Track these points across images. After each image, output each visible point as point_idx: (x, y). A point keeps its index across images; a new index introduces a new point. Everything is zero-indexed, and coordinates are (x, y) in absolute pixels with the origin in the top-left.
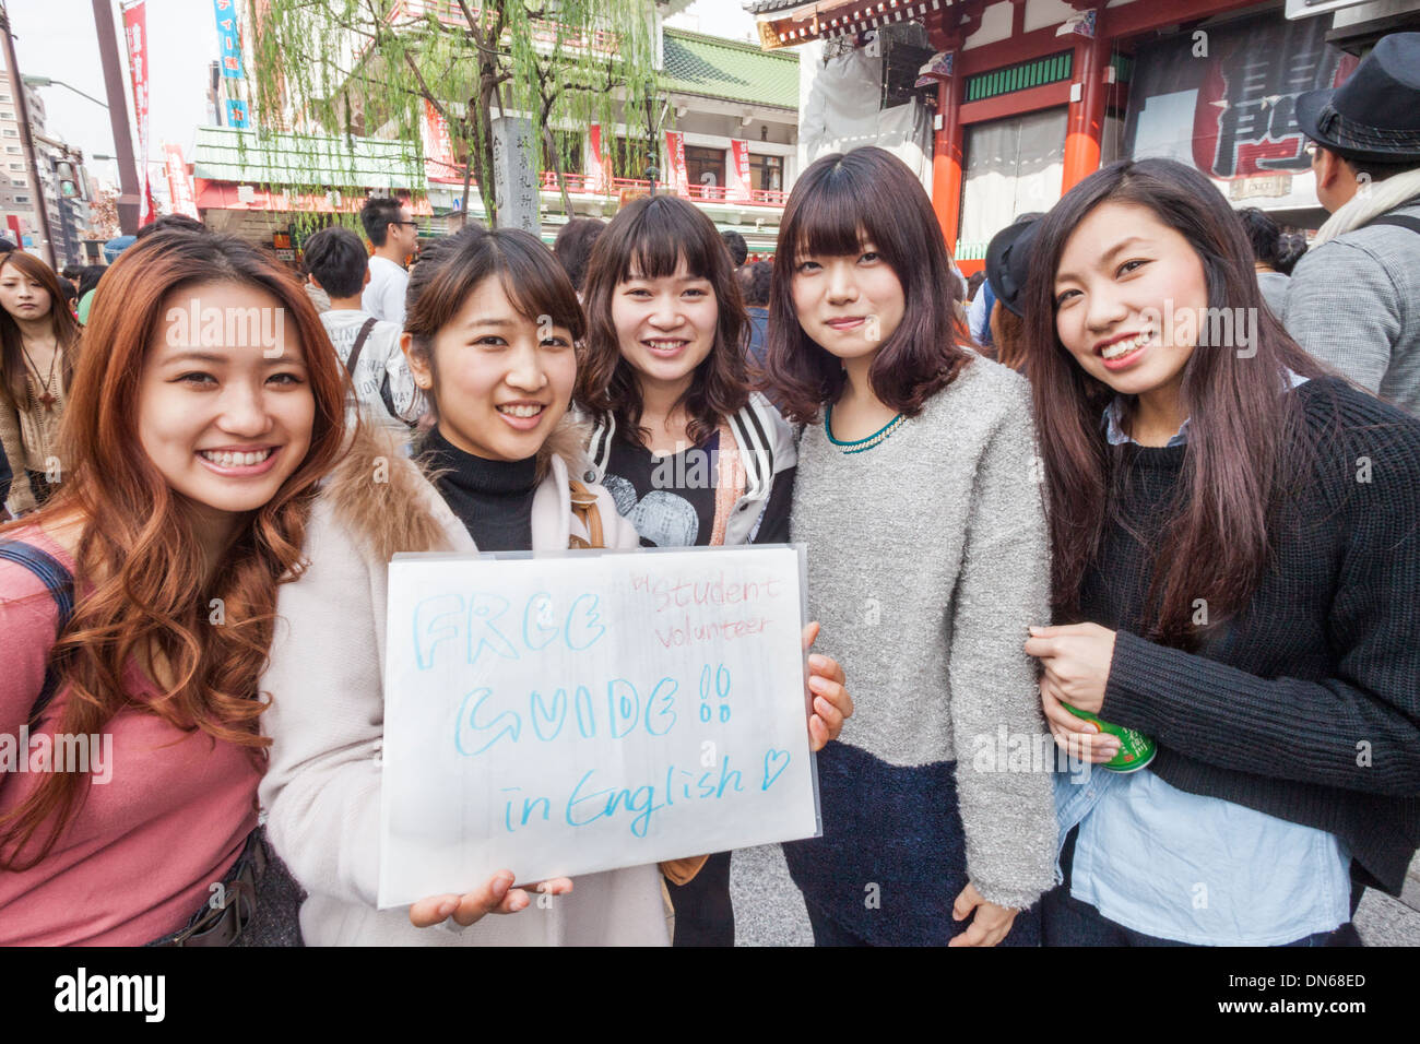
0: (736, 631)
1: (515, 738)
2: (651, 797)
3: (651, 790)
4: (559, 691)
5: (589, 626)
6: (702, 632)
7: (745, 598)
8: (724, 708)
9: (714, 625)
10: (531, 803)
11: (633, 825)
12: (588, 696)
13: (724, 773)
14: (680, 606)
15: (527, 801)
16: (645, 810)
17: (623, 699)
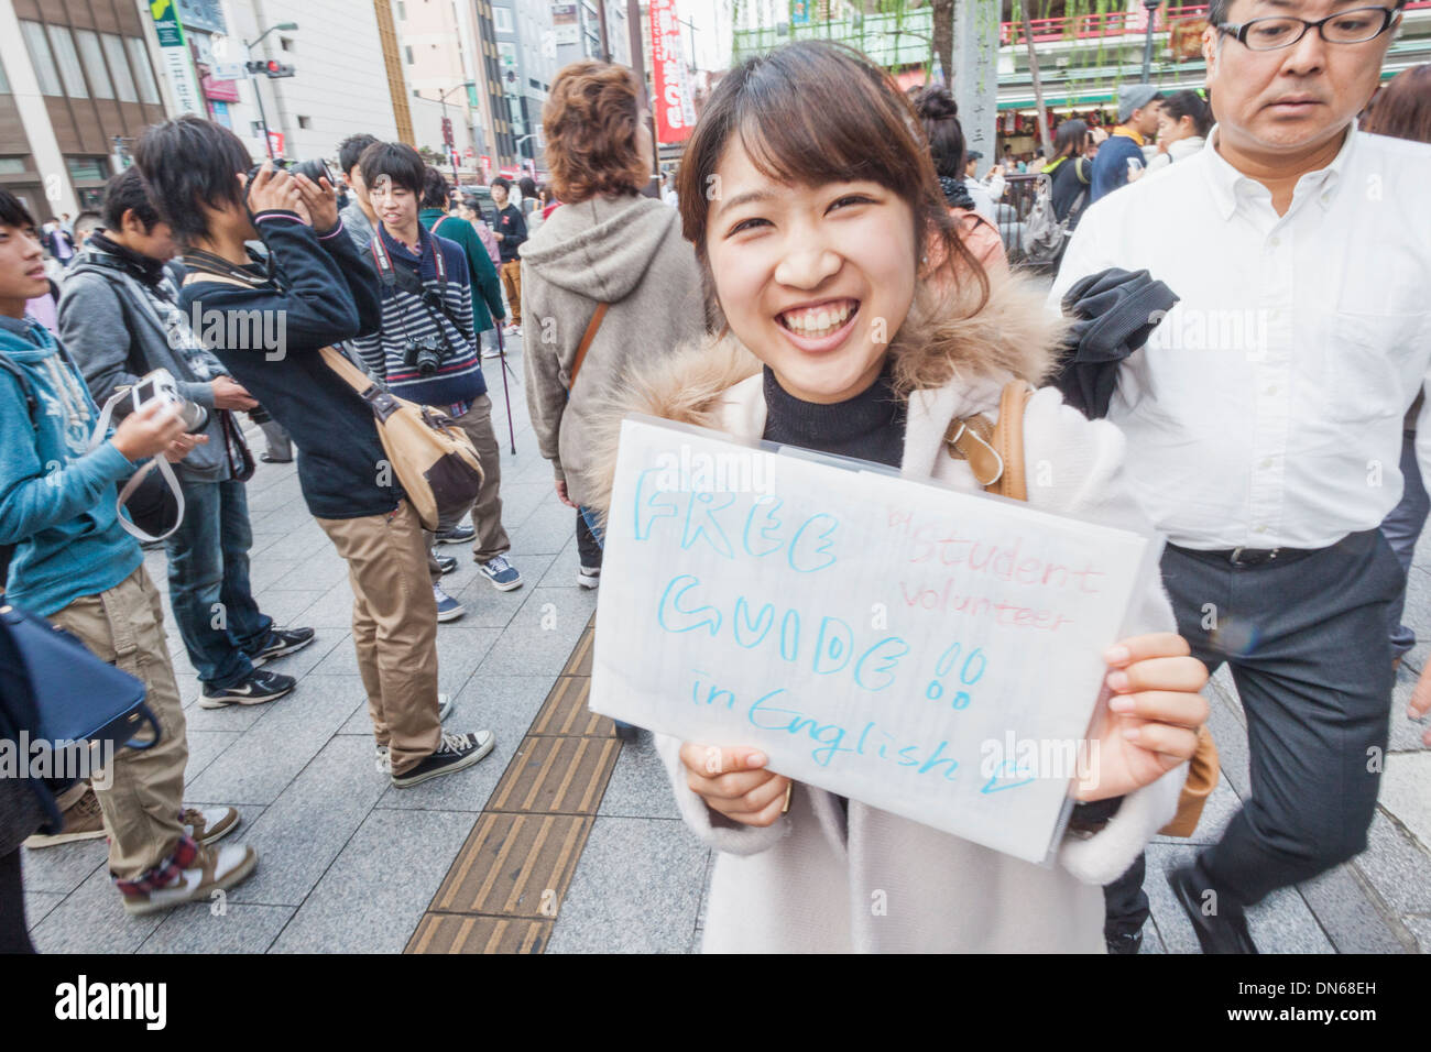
0: (1017, 618)
1: (713, 633)
2: (840, 737)
3: (842, 732)
4: (769, 605)
5: (819, 550)
6: (966, 603)
7: (1044, 581)
8: (962, 695)
9: (986, 601)
10: (716, 691)
11: (816, 751)
12: (797, 621)
13: (936, 755)
14: (946, 563)
15: (714, 688)
16: (831, 745)
17: (835, 640)
